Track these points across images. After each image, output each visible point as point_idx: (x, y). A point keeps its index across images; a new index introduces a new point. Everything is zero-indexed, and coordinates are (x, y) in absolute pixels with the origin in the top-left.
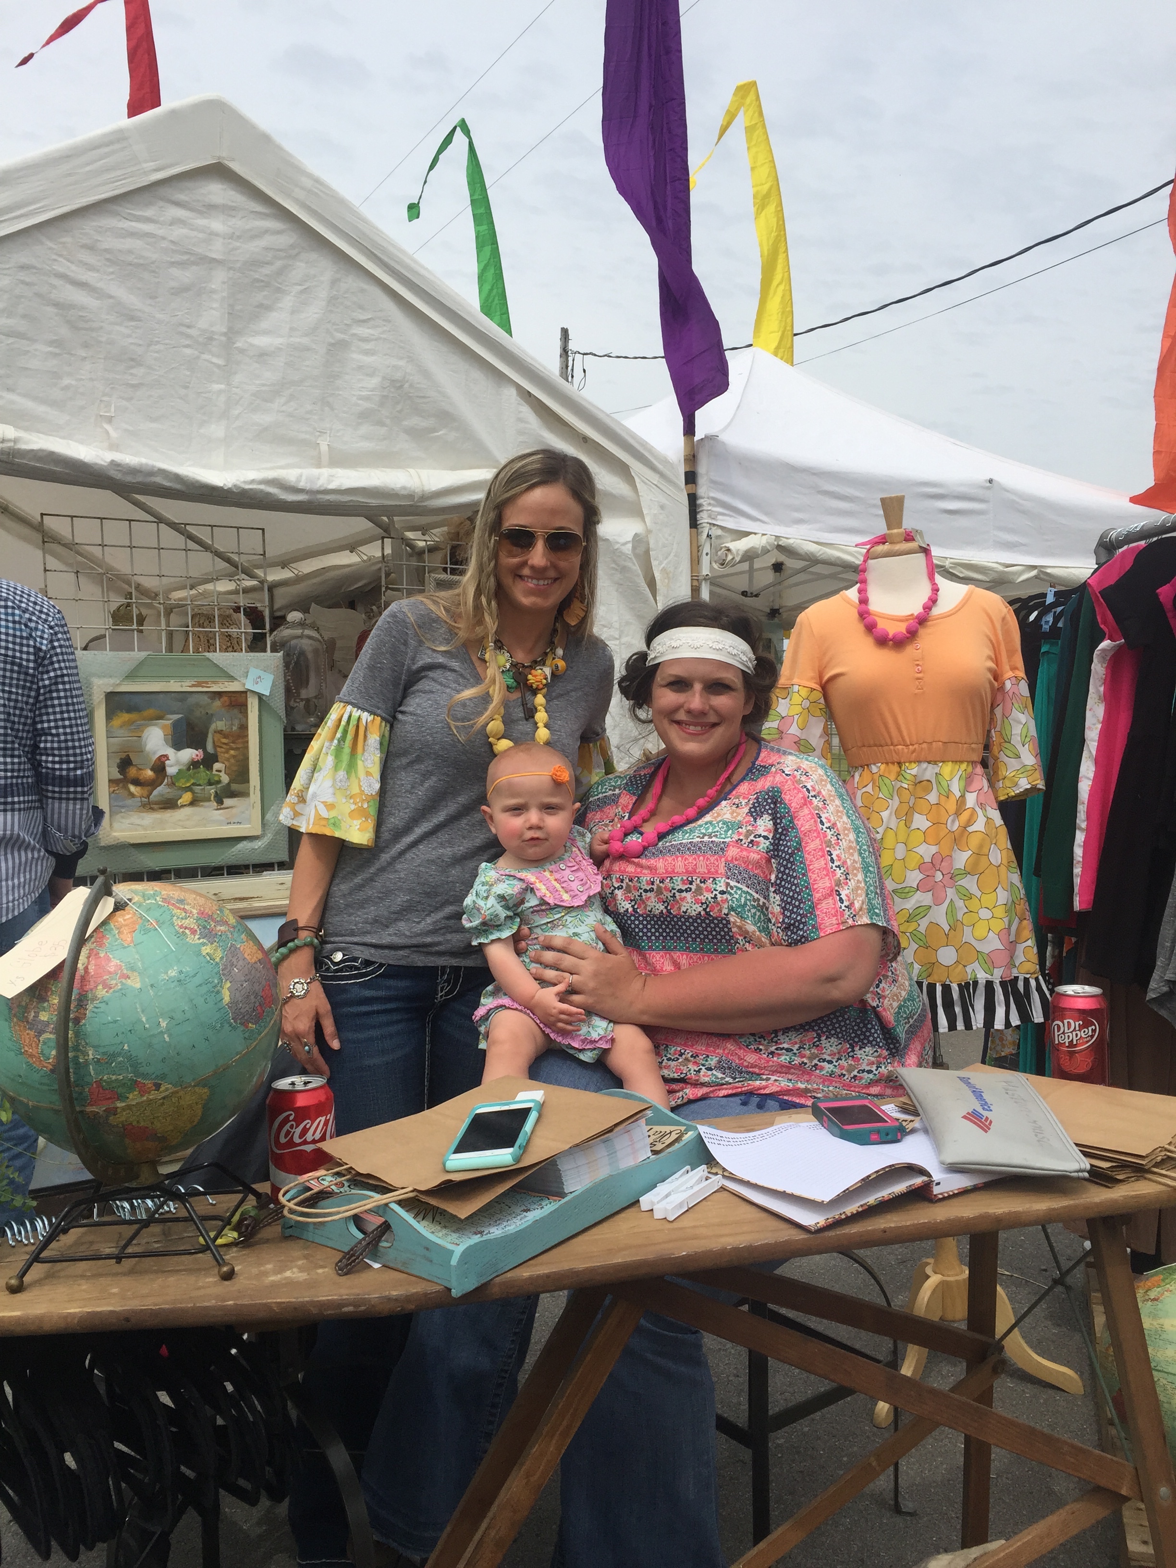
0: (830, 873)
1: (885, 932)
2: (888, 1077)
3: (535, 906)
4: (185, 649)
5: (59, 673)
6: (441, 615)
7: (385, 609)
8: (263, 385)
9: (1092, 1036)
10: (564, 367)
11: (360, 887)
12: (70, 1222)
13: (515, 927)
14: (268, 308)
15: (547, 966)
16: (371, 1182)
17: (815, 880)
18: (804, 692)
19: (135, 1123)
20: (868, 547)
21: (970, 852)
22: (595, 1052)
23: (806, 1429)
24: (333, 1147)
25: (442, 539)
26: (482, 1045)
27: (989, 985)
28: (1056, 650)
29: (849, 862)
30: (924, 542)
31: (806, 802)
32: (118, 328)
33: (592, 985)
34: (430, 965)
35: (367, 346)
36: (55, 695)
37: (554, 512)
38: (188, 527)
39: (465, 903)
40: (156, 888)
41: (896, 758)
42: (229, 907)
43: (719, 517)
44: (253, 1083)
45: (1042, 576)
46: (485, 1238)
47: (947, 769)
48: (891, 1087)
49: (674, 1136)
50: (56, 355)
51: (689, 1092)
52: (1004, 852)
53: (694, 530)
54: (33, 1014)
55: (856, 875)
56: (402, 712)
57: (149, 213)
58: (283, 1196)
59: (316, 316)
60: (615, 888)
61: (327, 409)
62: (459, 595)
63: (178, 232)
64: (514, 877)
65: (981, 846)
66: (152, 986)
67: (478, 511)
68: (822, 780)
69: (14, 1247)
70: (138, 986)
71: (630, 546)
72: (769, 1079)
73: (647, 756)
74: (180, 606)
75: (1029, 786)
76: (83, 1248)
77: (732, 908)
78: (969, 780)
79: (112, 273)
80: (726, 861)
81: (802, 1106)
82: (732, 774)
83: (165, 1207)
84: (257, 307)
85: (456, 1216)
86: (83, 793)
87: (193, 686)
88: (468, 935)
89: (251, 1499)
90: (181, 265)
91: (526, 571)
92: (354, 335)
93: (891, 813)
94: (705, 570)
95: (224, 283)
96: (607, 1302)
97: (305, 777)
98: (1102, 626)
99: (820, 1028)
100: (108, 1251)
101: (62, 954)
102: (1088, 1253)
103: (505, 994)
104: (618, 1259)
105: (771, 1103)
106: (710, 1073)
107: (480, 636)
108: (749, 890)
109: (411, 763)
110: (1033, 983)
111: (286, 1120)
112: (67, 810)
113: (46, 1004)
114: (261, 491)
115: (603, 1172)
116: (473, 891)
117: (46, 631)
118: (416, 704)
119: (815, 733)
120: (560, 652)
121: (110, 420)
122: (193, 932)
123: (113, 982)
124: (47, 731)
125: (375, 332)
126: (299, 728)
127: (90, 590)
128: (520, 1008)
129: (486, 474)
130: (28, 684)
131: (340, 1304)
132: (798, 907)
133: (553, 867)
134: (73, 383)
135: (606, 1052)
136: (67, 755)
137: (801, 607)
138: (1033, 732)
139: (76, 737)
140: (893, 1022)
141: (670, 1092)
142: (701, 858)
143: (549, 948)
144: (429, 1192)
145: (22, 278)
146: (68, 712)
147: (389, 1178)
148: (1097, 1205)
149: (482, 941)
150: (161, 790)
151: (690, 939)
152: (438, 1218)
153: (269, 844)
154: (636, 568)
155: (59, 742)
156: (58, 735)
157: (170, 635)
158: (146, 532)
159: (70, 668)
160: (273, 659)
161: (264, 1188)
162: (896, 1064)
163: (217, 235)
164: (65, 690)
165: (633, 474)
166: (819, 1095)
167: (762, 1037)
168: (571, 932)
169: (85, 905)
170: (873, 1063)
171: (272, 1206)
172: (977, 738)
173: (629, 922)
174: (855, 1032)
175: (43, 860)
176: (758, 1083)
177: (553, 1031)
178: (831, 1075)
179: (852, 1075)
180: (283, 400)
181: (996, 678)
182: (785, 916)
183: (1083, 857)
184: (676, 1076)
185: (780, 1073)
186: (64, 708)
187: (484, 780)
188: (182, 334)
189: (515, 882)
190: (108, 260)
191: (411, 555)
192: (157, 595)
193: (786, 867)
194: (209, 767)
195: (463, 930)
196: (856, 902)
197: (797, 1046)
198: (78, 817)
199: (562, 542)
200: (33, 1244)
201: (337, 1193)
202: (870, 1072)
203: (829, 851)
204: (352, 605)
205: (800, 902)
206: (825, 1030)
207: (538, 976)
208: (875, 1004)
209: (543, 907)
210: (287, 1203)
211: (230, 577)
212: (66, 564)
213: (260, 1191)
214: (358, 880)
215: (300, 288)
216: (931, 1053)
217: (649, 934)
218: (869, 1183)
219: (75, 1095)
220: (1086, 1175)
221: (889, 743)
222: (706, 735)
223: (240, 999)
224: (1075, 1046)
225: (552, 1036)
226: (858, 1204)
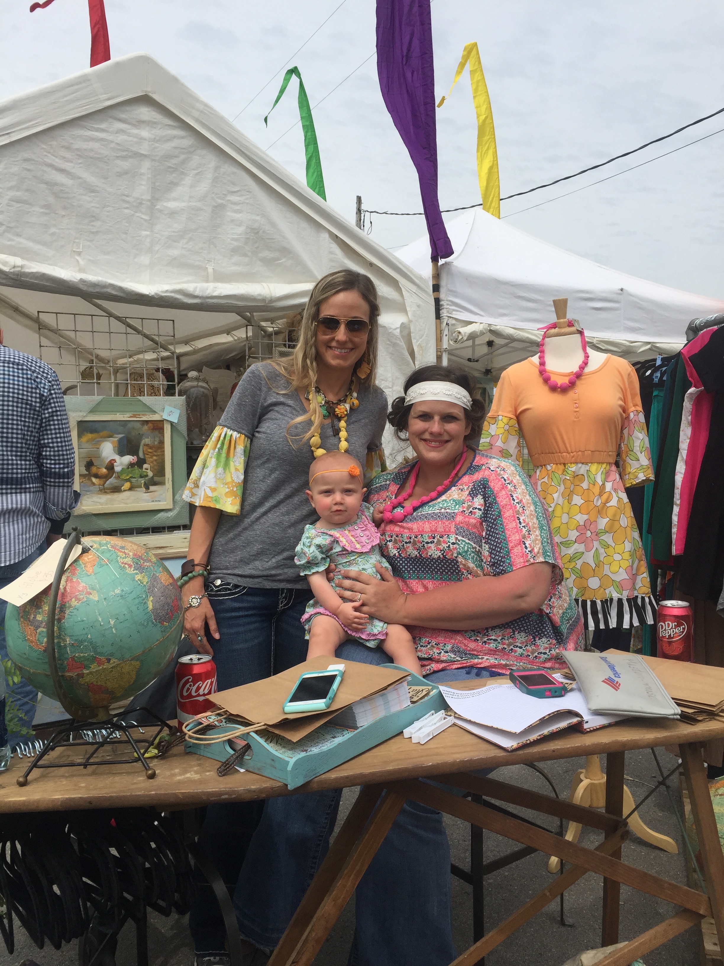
0: (519, 531)
1: (554, 567)
2: (556, 656)
3: (339, 552)
4: (126, 394)
5: (54, 409)
6: (281, 372)
7: (248, 368)
8: (174, 232)
9: (683, 632)
10: (359, 220)
11: (232, 539)
12: (57, 743)
13: (327, 565)
14: (176, 184)
15: (346, 589)
16: (238, 719)
17: (510, 535)
18: (505, 420)
19: (95, 683)
20: (545, 330)
21: (608, 519)
22: (376, 641)
23: (507, 874)
24: (214, 698)
25: (283, 326)
26: (307, 637)
27: (620, 601)
28: (662, 394)
29: (530, 524)
30: (580, 327)
31: (504, 487)
32: (84, 197)
33: (373, 600)
34: (274, 588)
35: (238, 207)
36: (52, 423)
37: (351, 307)
38: (127, 320)
39: (296, 550)
40: (107, 540)
41: (562, 461)
42: (153, 553)
43: (454, 312)
44: (167, 659)
45: (654, 348)
46: (308, 754)
47: (594, 468)
48: (558, 663)
49: (424, 693)
50: (46, 214)
51: (434, 666)
52: (629, 519)
53: (438, 320)
54: (33, 616)
55: (535, 532)
56: (258, 432)
57: (103, 126)
58: (185, 728)
59: (205, 189)
60: (388, 541)
61: (212, 246)
62: (293, 359)
63: (121, 138)
64: (327, 534)
65: (615, 515)
66: (105, 599)
67: (304, 309)
68: (513, 474)
69: (21, 758)
70: (97, 599)
71: (398, 330)
72: (483, 658)
73: (406, 460)
74: (123, 368)
75: (644, 478)
76: (63, 759)
77: (460, 553)
78: (607, 474)
79: (80, 163)
80: (456, 524)
81: (503, 675)
82: (458, 471)
83: (114, 735)
84: (169, 184)
85: (290, 741)
86: (68, 482)
87: (131, 417)
88: (297, 570)
89: (165, 912)
90: (123, 158)
91: (334, 344)
92: (229, 200)
93: (559, 495)
94: (445, 345)
95: (149, 169)
96: (383, 794)
97: (198, 472)
98: (690, 379)
99: (515, 627)
100: (79, 761)
101: (50, 579)
102: (680, 765)
103: (321, 606)
104: (390, 767)
105: (484, 673)
106: (447, 654)
107: (307, 384)
108: (470, 542)
109: (264, 463)
110: (647, 600)
111: (187, 682)
112: (59, 493)
113: (40, 610)
114: (172, 297)
115: (381, 714)
116: (301, 542)
117: (47, 384)
118: (266, 427)
119: (512, 446)
120: (355, 395)
121: (79, 253)
122: (130, 566)
123: (82, 597)
124: (47, 445)
125: (242, 199)
126: (196, 443)
127: (68, 358)
128: (330, 614)
129: (309, 286)
130: (36, 417)
131: (220, 794)
132: (500, 552)
133: (350, 528)
134: (57, 231)
135: (382, 641)
136: (59, 460)
137: (504, 368)
138: (647, 444)
139: (64, 448)
140: (559, 623)
141: (423, 666)
142: (440, 522)
143: (347, 577)
144: (274, 726)
145: (26, 167)
146: (60, 433)
147: (250, 717)
148: (685, 736)
149: (307, 573)
150: (112, 481)
151: (434, 572)
152: (280, 741)
153: (177, 514)
154: (402, 344)
155: (54, 451)
156: (53, 447)
157: (117, 386)
158: (102, 323)
159: (61, 406)
160: (179, 400)
161: (174, 723)
162: (561, 649)
163: (145, 139)
164: (58, 420)
165: (400, 286)
166: (514, 668)
167: (479, 632)
168: (361, 568)
169: (64, 549)
170: (547, 648)
171: (179, 734)
172: (612, 448)
173: (396, 562)
174: (536, 629)
175: (43, 523)
176: (476, 660)
177: (350, 630)
178: (521, 656)
179: (534, 656)
180: (185, 241)
181: (624, 411)
182: (492, 558)
183: (678, 522)
184: (426, 656)
185: (490, 654)
186: (57, 431)
187: (307, 473)
188: (124, 201)
189: (327, 537)
190: (78, 155)
191: (264, 337)
192: (109, 361)
193: (492, 527)
194: (141, 467)
195: (295, 566)
196: (535, 548)
197: (500, 638)
198: (65, 497)
199: (356, 326)
200: (33, 757)
201: (218, 726)
202: (545, 653)
203: (518, 517)
204: (228, 368)
205: (501, 548)
206: (517, 627)
207: (341, 595)
208: (548, 612)
209: (344, 553)
210: (188, 732)
211: (154, 350)
212: (53, 342)
213: (171, 725)
214: (231, 535)
215: (196, 172)
216: (583, 642)
217: (409, 569)
218: (544, 722)
219: (58, 666)
220: (679, 717)
221: (558, 451)
222: (442, 448)
223: (158, 607)
224: (673, 638)
225: (349, 632)
226: (538, 735)
